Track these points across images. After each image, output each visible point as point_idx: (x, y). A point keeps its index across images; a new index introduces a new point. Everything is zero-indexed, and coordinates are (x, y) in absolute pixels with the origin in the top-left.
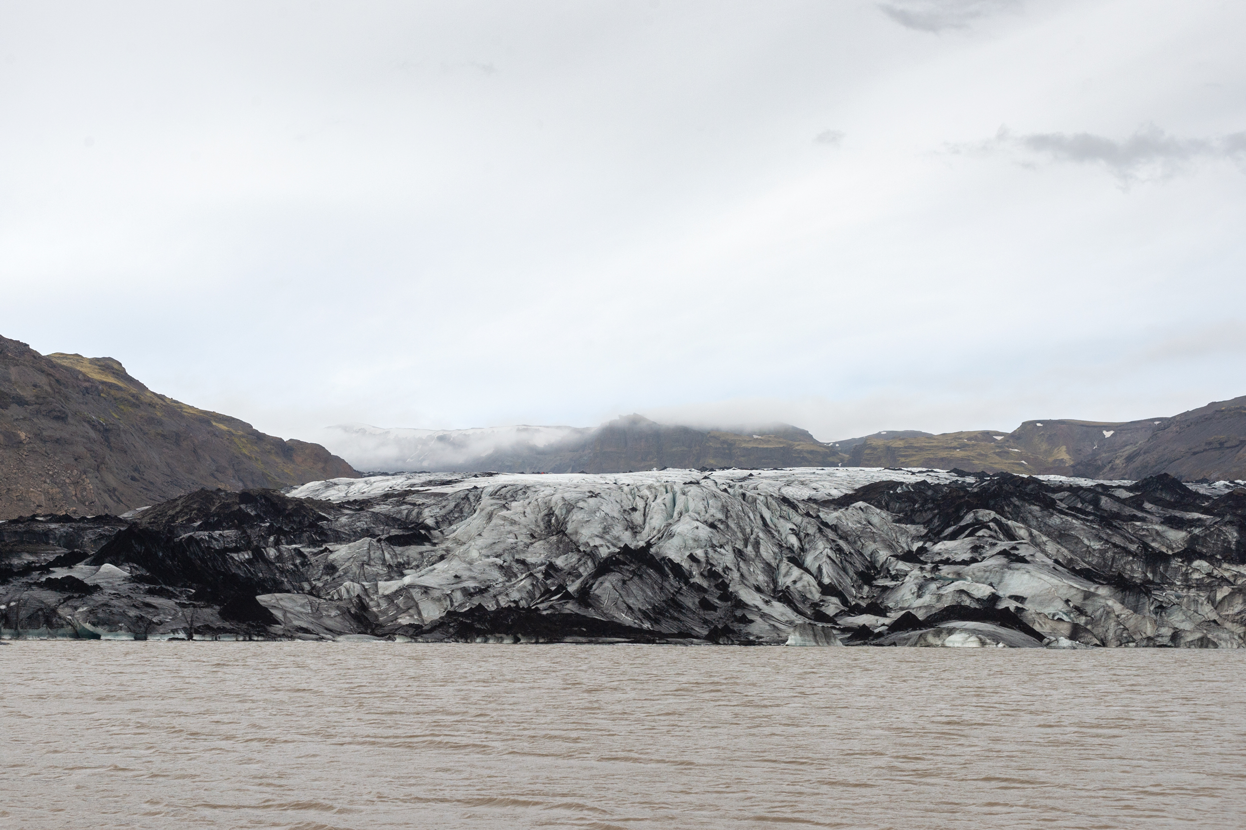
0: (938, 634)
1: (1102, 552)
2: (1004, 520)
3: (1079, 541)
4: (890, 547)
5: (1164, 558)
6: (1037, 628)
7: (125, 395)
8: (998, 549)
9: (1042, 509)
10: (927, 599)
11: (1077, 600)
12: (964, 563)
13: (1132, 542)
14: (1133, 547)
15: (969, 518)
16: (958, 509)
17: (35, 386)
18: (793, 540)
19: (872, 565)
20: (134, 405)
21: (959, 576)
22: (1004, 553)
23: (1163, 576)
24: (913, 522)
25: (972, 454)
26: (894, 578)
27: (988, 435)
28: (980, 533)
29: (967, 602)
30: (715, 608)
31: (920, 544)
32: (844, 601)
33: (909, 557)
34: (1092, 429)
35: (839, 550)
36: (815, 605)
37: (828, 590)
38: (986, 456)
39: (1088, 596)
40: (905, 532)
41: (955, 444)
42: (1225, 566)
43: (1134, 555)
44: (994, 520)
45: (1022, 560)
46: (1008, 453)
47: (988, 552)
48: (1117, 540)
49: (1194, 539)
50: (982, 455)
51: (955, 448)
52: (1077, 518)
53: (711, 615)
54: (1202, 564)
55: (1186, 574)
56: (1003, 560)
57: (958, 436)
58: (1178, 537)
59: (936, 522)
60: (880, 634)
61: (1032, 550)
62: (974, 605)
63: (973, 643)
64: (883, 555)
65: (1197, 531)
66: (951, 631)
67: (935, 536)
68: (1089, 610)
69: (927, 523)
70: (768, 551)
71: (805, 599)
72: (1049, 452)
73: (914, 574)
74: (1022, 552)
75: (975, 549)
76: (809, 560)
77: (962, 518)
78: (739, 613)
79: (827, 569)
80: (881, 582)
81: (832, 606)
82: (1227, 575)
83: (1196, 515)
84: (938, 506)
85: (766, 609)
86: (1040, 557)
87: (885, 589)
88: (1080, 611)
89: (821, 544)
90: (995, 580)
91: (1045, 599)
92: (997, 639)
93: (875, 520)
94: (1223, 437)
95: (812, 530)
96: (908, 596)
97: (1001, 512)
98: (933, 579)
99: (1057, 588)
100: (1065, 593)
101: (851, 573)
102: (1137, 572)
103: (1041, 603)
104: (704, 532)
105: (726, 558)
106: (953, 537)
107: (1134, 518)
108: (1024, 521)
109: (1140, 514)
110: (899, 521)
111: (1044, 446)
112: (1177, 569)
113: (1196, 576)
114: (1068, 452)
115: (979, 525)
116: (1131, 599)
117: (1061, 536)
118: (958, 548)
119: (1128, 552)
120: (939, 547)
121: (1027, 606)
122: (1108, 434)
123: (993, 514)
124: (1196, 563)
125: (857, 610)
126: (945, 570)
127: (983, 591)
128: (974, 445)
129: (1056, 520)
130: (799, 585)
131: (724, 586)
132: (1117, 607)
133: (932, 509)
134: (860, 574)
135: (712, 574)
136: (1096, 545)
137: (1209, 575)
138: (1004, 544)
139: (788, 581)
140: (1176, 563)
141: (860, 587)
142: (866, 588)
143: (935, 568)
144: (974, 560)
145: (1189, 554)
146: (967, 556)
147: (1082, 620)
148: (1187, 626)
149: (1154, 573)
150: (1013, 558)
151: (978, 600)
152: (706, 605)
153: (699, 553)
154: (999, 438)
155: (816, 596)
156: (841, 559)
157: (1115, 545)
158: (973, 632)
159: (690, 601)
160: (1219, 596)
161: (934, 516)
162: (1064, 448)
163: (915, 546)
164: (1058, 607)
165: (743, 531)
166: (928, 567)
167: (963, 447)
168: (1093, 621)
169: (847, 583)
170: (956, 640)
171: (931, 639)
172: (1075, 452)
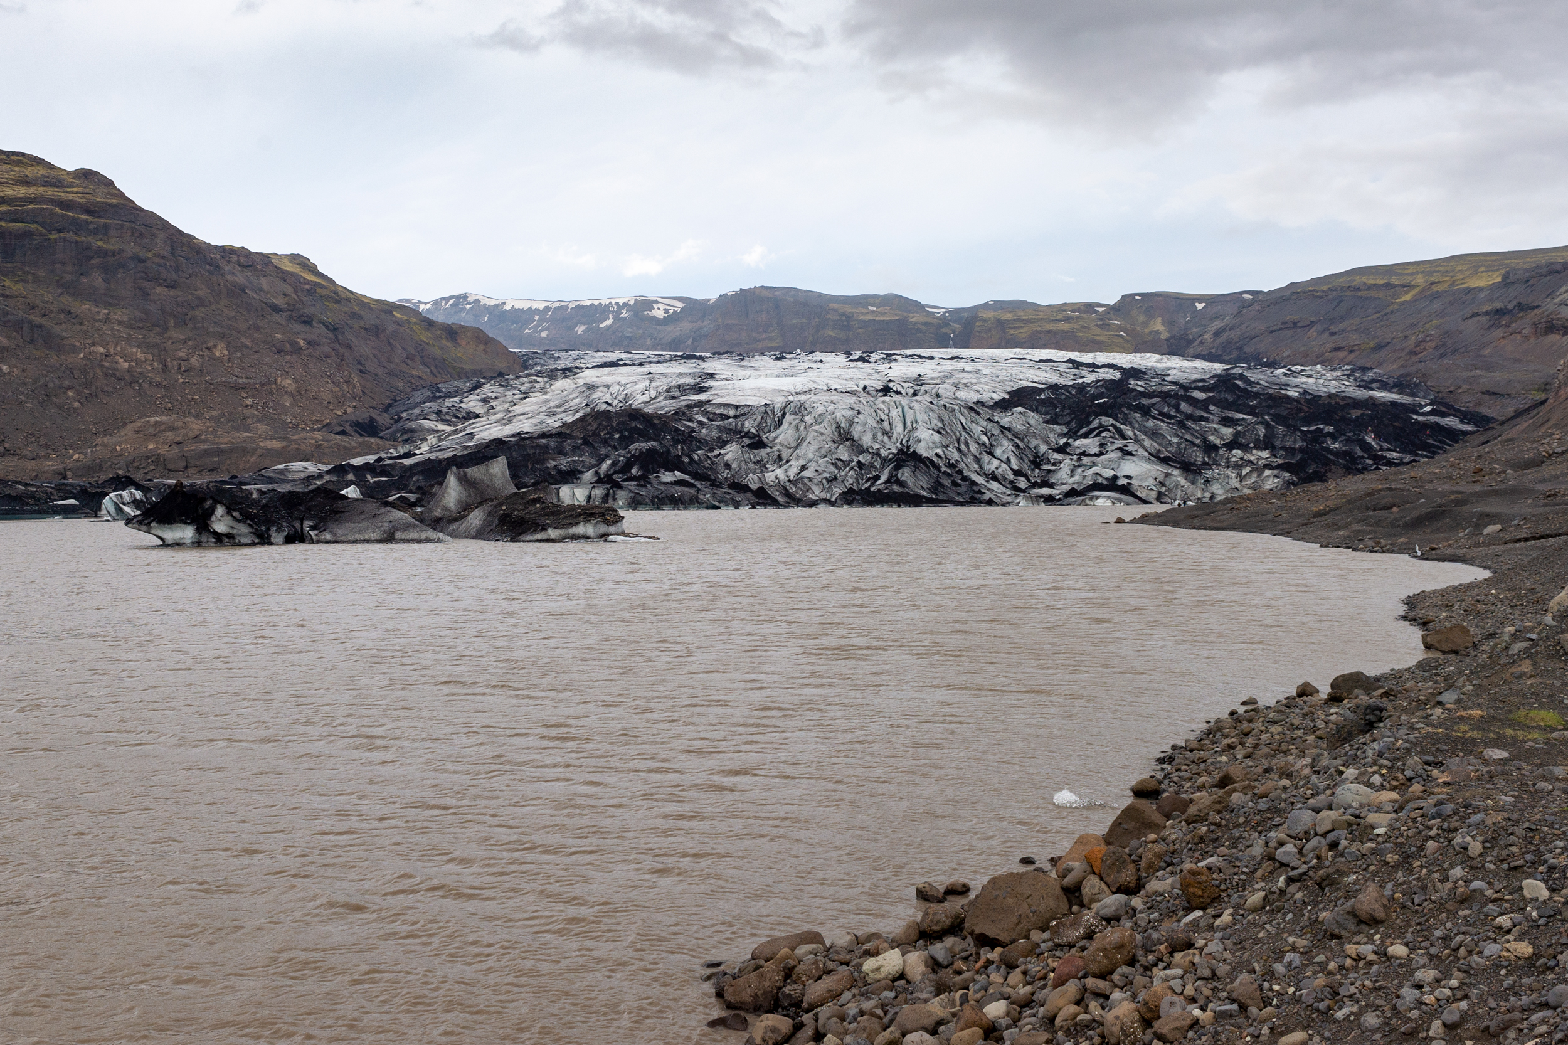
0: (1091, 498)
1: (1179, 444)
2: (1118, 424)
3: (1164, 437)
4: (1047, 443)
5: (1215, 448)
6: (1139, 494)
7: (328, 293)
8: (1116, 446)
9: (1142, 416)
10: (1077, 478)
11: (1161, 478)
12: (1096, 455)
13: (1197, 438)
14: (1197, 441)
15: (1095, 423)
16: (1088, 416)
17: (285, 295)
18: (984, 439)
19: (1036, 455)
20: (338, 302)
21: (1094, 464)
22: (1120, 449)
23: (1214, 460)
24: (1057, 424)
25: (1076, 326)
26: (1054, 464)
27: (1090, 307)
28: (1104, 434)
29: (1100, 480)
30: (960, 486)
31: (1065, 440)
32: (1029, 480)
33: (1061, 450)
34: (1184, 302)
35: (1017, 446)
36: (1011, 482)
37: (1017, 473)
38: (1089, 328)
39: (1167, 475)
40: (1052, 430)
41: (1060, 316)
42: (1254, 452)
43: (1198, 446)
44: (1112, 425)
45: (1130, 454)
46: (1109, 325)
47: (1110, 448)
48: (1188, 437)
49: (1237, 434)
50: (1084, 327)
51: (1060, 321)
52: (1163, 421)
53: (960, 490)
54: (1237, 452)
55: (1228, 458)
56: (1119, 454)
57: (1062, 307)
58: (1227, 432)
59: (1073, 424)
60: (1059, 500)
61: (1136, 447)
62: (1105, 482)
63: (1109, 503)
64: (1043, 448)
65: (1240, 428)
66: (1097, 497)
67: (1073, 434)
68: (1167, 483)
69: (1067, 424)
70: (973, 448)
71: (1005, 479)
72: (1146, 324)
73: (1067, 464)
74: (1130, 448)
75: (1102, 445)
76: (998, 452)
77: (1091, 423)
78: (975, 488)
79: (1013, 460)
80: (1046, 467)
81: (1022, 483)
82: (1252, 458)
83: (1242, 416)
84: (1073, 412)
85: (988, 485)
86: (1141, 452)
87: (1049, 471)
88: (1162, 484)
89: (1005, 443)
90: (1115, 467)
91: (1143, 478)
92: (1120, 501)
93: (1032, 422)
94: (1296, 317)
95: (996, 432)
96: (1065, 476)
97: (1116, 419)
98: (1079, 466)
99: (1150, 471)
100: (1154, 474)
101: (1026, 460)
102: (1199, 457)
103: (1141, 480)
104: (937, 437)
105: (955, 455)
106: (1086, 436)
107: (1202, 418)
108: (1131, 424)
109: (1206, 415)
110: (1047, 422)
111: (1141, 318)
112: (1223, 455)
113: (1234, 459)
114: (1163, 324)
115: (1103, 428)
116: (1191, 477)
117: (1154, 434)
118: (1089, 444)
119: (1193, 444)
120: (1078, 443)
121: (1133, 481)
122: (1200, 306)
123: (1111, 421)
124: (1234, 452)
125: (1035, 485)
126: (1085, 460)
127: (1109, 473)
128: (1077, 317)
129: (1151, 423)
130: (1000, 470)
131: (960, 472)
132: (1183, 481)
133: (1069, 414)
134: (1031, 462)
135: (952, 466)
136: (1175, 440)
137: (1242, 459)
138: (1120, 443)
139: (993, 468)
140: (1222, 451)
141: (1033, 470)
142: (1037, 471)
143: (1079, 459)
144: (1101, 454)
145: (1231, 445)
146: (1096, 450)
147: (1163, 489)
148: (1220, 492)
149: (1209, 457)
150: (1125, 453)
151: (1106, 479)
152: (955, 484)
153: (939, 451)
154: (1101, 310)
155: (1011, 477)
156: (1020, 452)
157: (1187, 440)
158: (1109, 497)
159: (946, 482)
160: (1244, 473)
161: (1072, 420)
162: (1159, 320)
163: (1062, 442)
164: (1150, 482)
165: (955, 434)
166: (1075, 457)
167: (1068, 319)
168: (1169, 490)
169: (1026, 468)
170: (1100, 502)
171: (1088, 502)
172: (1170, 323)
